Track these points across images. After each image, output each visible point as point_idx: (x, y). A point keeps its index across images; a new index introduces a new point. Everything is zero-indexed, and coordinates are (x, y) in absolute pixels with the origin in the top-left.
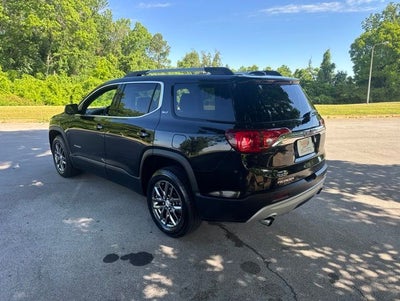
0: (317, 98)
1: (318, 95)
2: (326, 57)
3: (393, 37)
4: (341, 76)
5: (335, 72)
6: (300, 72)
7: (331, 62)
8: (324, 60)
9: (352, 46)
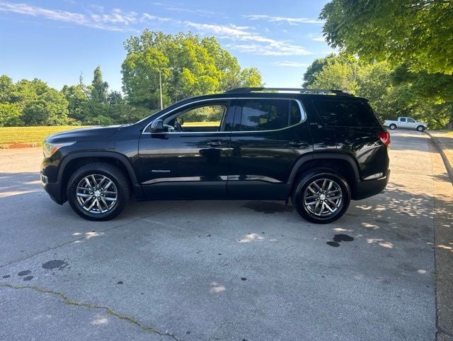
0: (95, 119)
1: (96, 116)
2: (97, 75)
3: (159, 62)
4: (115, 96)
5: (109, 91)
6: (71, 89)
7: (104, 80)
8: (96, 78)
9: (123, 66)
